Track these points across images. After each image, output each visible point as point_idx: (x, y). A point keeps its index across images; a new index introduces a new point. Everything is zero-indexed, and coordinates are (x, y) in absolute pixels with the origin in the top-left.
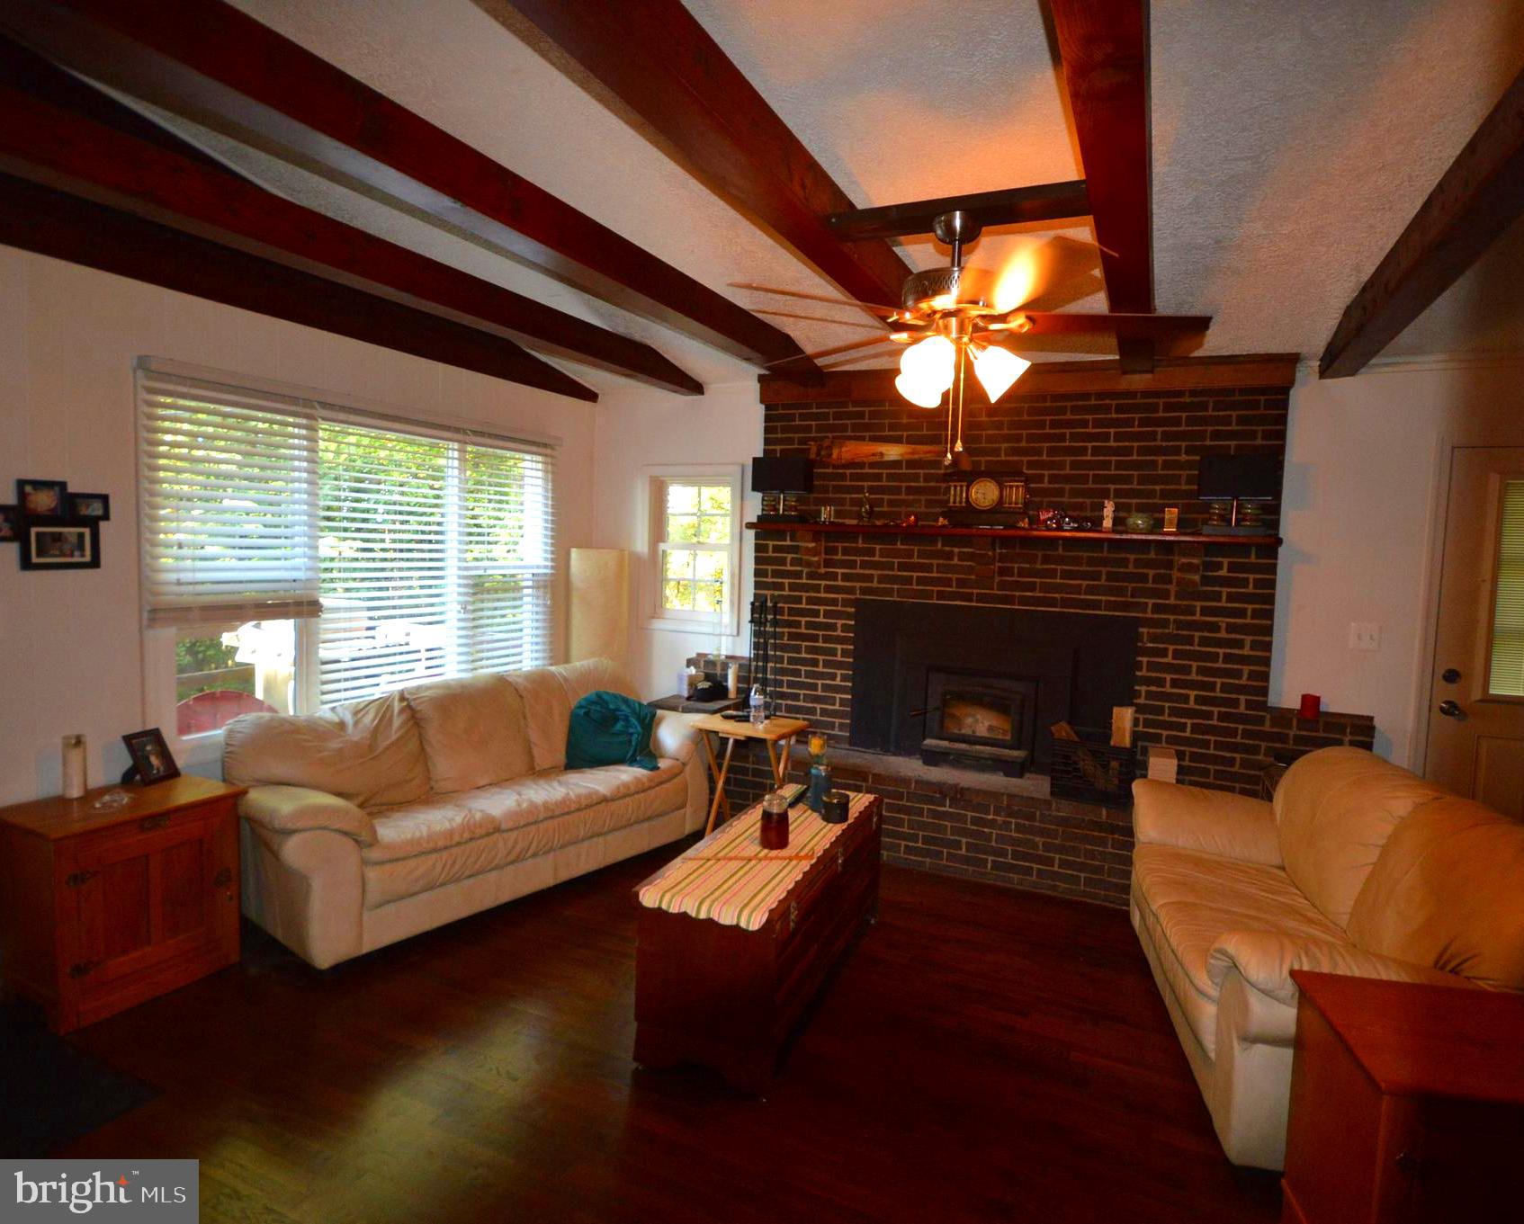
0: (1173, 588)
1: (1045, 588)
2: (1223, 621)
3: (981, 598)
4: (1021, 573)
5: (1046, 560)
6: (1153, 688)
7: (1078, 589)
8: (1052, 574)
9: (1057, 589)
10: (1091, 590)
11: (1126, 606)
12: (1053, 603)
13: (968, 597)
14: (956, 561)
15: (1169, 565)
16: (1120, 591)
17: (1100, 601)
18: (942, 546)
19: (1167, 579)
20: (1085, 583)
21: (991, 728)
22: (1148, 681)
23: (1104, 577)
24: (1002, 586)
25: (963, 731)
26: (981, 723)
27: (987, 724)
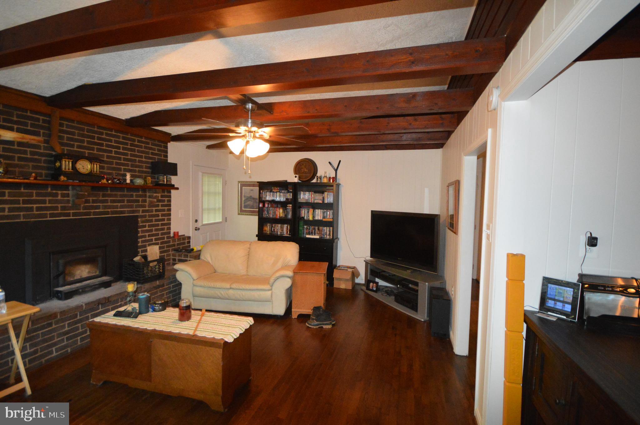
0: (147, 204)
1: (105, 207)
2: (160, 213)
3: (74, 214)
4: (94, 201)
5: (104, 196)
6: (143, 239)
7: (116, 207)
8: (106, 201)
9: (109, 207)
10: (122, 207)
11: (133, 212)
12: (107, 213)
13: (68, 215)
14: (59, 197)
15: (145, 196)
16: (131, 206)
17: (125, 211)
18: (51, 190)
19: (145, 201)
20: (119, 204)
21: (89, 272)
22: (142, 237)
23: (126, 202)
24: (85, 208)
25: (76, 278)
26: (83, 271)
27: (87, 271)
